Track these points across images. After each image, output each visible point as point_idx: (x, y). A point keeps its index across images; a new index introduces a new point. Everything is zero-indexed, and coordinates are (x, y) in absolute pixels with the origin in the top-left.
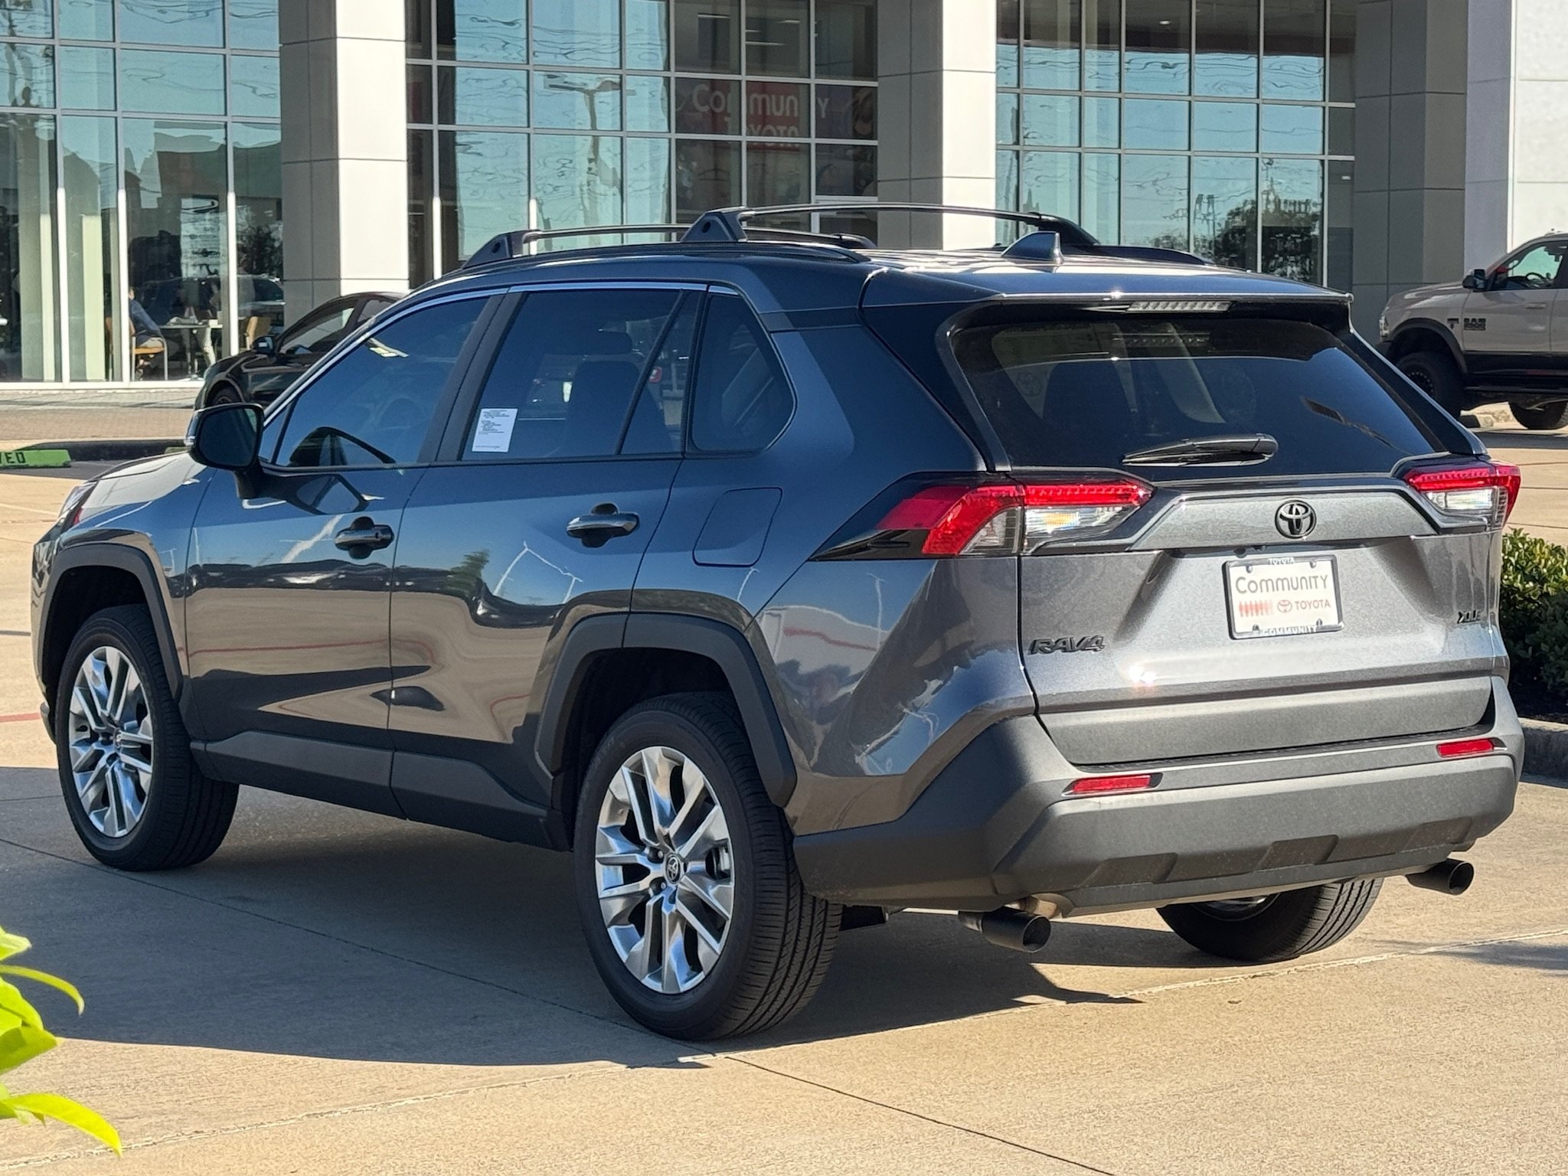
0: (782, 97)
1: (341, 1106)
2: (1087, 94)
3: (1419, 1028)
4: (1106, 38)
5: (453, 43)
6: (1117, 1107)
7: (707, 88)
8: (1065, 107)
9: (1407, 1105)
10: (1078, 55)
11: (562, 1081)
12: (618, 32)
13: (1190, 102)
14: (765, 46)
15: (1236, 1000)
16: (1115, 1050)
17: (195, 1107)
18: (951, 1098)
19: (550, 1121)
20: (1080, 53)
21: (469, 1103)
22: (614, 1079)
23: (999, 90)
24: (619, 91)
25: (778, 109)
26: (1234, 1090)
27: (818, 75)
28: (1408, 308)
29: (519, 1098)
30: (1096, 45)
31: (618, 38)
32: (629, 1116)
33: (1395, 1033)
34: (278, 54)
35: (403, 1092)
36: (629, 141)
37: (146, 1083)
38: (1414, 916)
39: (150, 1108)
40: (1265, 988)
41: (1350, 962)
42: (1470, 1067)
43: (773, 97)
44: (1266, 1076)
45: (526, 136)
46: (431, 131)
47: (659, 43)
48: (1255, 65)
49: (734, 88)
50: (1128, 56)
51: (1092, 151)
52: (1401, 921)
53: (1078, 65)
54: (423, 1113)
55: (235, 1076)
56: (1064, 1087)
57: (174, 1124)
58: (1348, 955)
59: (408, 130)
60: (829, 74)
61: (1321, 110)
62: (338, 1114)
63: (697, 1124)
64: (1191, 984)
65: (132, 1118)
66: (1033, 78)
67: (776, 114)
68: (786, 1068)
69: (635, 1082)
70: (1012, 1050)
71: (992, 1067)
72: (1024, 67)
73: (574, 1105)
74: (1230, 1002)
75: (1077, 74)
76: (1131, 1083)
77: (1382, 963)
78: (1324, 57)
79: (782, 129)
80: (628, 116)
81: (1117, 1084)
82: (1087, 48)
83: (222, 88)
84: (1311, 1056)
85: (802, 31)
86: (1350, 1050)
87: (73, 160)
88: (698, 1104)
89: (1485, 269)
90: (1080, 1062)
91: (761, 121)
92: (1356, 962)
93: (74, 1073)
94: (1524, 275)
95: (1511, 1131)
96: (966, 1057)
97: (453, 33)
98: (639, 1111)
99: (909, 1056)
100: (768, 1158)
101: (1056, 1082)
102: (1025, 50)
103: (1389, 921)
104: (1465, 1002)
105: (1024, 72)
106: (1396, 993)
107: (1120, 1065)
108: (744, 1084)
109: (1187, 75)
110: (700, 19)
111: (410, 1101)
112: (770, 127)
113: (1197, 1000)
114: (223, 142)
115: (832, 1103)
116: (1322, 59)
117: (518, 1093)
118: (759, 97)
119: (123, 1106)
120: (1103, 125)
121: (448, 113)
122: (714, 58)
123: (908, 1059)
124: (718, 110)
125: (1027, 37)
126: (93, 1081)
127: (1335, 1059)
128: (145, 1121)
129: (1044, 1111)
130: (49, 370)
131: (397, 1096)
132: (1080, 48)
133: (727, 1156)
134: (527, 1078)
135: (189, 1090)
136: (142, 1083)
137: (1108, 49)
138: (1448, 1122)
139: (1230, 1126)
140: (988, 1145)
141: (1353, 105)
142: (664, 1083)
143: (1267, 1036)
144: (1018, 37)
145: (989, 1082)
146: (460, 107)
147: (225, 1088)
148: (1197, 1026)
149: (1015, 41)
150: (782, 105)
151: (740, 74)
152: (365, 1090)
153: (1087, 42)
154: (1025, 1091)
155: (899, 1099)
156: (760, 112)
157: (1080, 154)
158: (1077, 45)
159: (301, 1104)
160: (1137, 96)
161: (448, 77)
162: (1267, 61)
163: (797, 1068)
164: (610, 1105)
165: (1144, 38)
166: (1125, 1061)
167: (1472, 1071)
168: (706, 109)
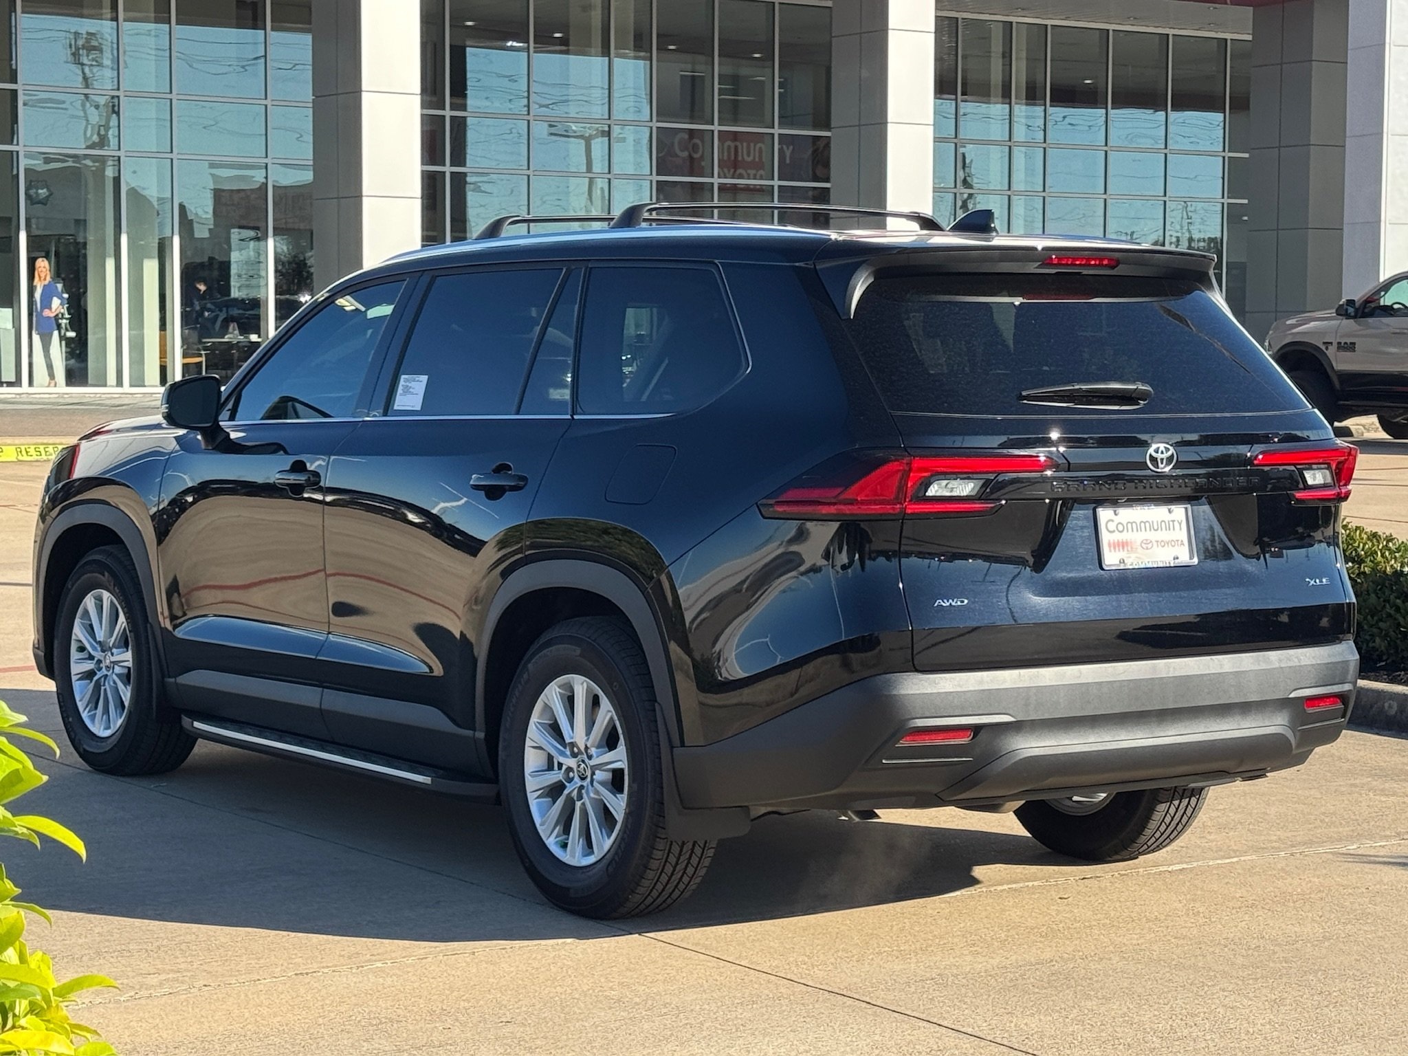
0: (752, 145)
1: (323, 967)
2: (1016, 144)
3: (1213, 920)
4: (1033, 95)
5: (465, 96)
6: (956, 976)
7: (686, 136)
8: (997, 155)
9: (1191, 977)
10: (1008, 110)
11: (504, 951)
12: (607, 87)
13: (1106, 152)
14: (737, 100)
15: (1066, 896)
16: (959, 933)
17: (205, 967)
18: (820, 967)
19: (491, 980)
20: (1010, 107)
21: (427, 966)
22: (547, 950)
23: (937, 140)
24: (607, 138)
25: (749, 155)
26: (1052, 964)
27: (781, 125)
28: (1289, 332)
29: (468, 964)
30: (1024, 101)
31: (607, 92)
32: (556, 978)
33: (1192, 923)
34: (311, 105)
35: (374, 958)
36: (615, 182)
37: (166, 949)
38: (1224, 834)
39: (168, 967)
40: (1090, 888)
41: (1165, 868)
42: (1249, 949)
43: (745, 144)
44: (1081, 954)
45: (526, 177)
46: (444, 173)
47: (644, 96)
48: (1164, 119)
49: (707, 137)
50: (1051, 110)
51: (1019, 193)
52: (1212, 837)
53: (1008, 117)
54: (389, 973)
55: (239, 944)
56: (914, 960)
57: (186, 979)
58: (1164, 863)
59: (423, 172)
60: (792, 125)
61: (1221, 159)
62: (321, 973)
63: (611, 984)
64: (1030, 884)
65: (154, 974)
66: (969, 129)
67: (746, 158)
68: (688, 943)
69: (564, 953)
70: (875, 932)
71: (857, 944)
72: (961, 119)
73: (512, 969)
74: (1060, 898)
75: (1008, 125)
76: (969, 958)
77: (1191, 870)
78: (1224, 113)
79: (752, 172)
80: (615, 159)
81: (957, 959)
82: (1016, 104)
83: (264, 132)
84: (1120, 939)
85: (768, 86)
86: (1153, 935)
87: (134, 193)
88: (614, 969)
89: (1356, 299)
90: (930, 942)
91: (733, 165)
92: (1170, 869)
93: (108, 941)
94: (1389, 304)
95: (1274, 997)
96: (837, 938)
97: (465, 88)
98: (564, 974)
99: (790, 935)
100: (665, 1010)
101: (908, 956)
102: (962, 105)
103: (1203, 837)
104: (1255, 900)
105: (961, 123)
106: (1199, 892)
107: (962, 945)
108: (653, 955)
109: (1104, 127)
110: (682, 76)
111: (379, 964)
112: (740, 171)
113: (1033, 896)
114: (264, 180)
115: (722, 970)
116: (1222, 115)
117: (468, 959)
118: (732, 145)
119: (147, 965)
120: (1029, 171)
121: (459, 157)
122: (692, 110)
123: (789, 938)
124: (696, 156)
125: (964, 94)
126: (123, 947)
127: (1139, 942)
128: (163, 977)
129: (895, 978)
130: (111, 377)
131: (369, 961)
132: (1010, 104)
133: (633, 1008)
134: (475, 948)
135: (200, 954)
136: (162, 949)
137: (1035, 105)
138: (1224, 990)
139: (1044, 991)
140: (845, 1003)
141: (1246, 155)
142: (588, 953)
143: (1087, 924)
144: (956, 95)
145: (853, 956)
146: (471, 151)
147: (230, 953)
148: (1030, 916)
149: (953, 97)
150: (752, 151)
151: (713, 124)
152: (343, 956)
153: (1016, 98)
154: (881, 963)
155: (778, 967)
156: (733, 158)
157: (1009, 196)
158: (1008, 101)
159: (291, 966)
160: (1059, 146)
161: (460, 126)
162: (1174, 116)
163: (697, 944)
164: (543, 969)
165: (1068, 95)
166: (966, 942)
167: (1250, 952)
168: (686, 154)
